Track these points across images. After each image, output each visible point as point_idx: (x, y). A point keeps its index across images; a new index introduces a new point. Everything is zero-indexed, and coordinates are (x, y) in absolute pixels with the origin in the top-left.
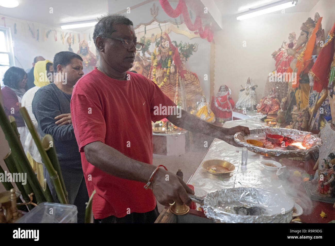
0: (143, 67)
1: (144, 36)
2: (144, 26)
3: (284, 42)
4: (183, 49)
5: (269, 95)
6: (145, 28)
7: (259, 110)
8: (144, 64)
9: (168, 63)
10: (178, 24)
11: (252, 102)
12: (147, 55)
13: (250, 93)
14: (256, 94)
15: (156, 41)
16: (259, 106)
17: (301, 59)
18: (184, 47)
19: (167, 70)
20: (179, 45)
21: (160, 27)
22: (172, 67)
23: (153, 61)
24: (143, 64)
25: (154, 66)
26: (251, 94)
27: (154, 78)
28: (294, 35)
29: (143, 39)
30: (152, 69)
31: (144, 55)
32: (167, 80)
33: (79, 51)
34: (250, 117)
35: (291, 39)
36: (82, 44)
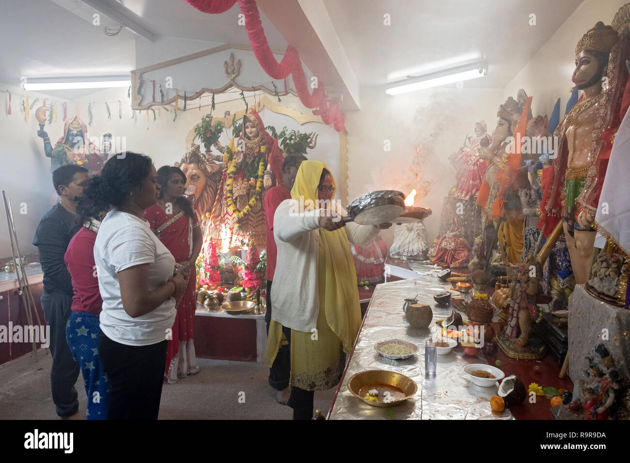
0: (206, 176)
1: (210, 115)
2: (212, 94)
3: (468, 137)
4: (288, 141)
5: (448, 232)
6: (213, 98)
7: (433, 260)
8: (209, 169)
9: (258, 168)
10: (279, 94)
11: (418, 245)
12: (215, 151)
13: (415, 228)
14: (425, 230)
15: (233, 124)
16: (432, 251)
17: (503, 167)
18: (291, 139)
19: (256, 182)
20: (281, 134)
21: (244, 98)
22: (265, 177)
23: (227, 164)
24: (206, 168)
25: (229, 174)
26: (417, 230)
27: (229, 197)
28: (483, 126)
29: (208, 119)
30: (225, 180)
31: (208, 151)
32: (255, 202)
33: (63, 139)
34: (420, 273)
35: (479, 133)
36: (72, 123)
